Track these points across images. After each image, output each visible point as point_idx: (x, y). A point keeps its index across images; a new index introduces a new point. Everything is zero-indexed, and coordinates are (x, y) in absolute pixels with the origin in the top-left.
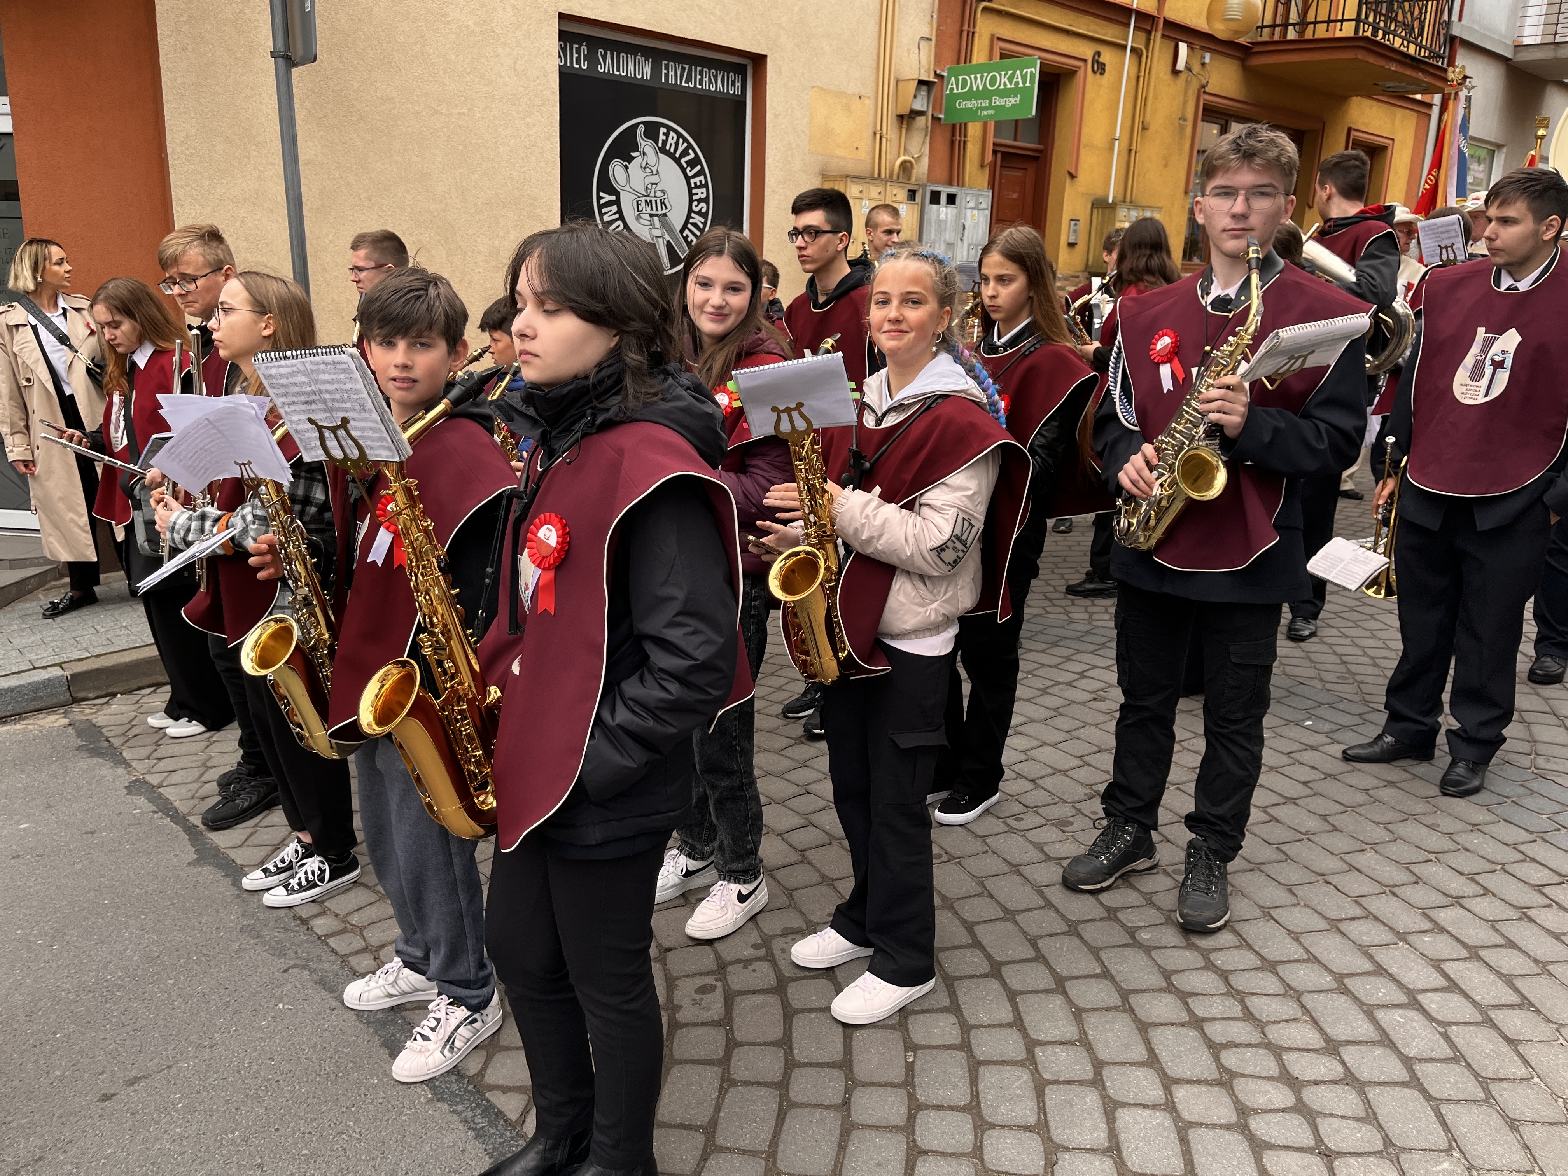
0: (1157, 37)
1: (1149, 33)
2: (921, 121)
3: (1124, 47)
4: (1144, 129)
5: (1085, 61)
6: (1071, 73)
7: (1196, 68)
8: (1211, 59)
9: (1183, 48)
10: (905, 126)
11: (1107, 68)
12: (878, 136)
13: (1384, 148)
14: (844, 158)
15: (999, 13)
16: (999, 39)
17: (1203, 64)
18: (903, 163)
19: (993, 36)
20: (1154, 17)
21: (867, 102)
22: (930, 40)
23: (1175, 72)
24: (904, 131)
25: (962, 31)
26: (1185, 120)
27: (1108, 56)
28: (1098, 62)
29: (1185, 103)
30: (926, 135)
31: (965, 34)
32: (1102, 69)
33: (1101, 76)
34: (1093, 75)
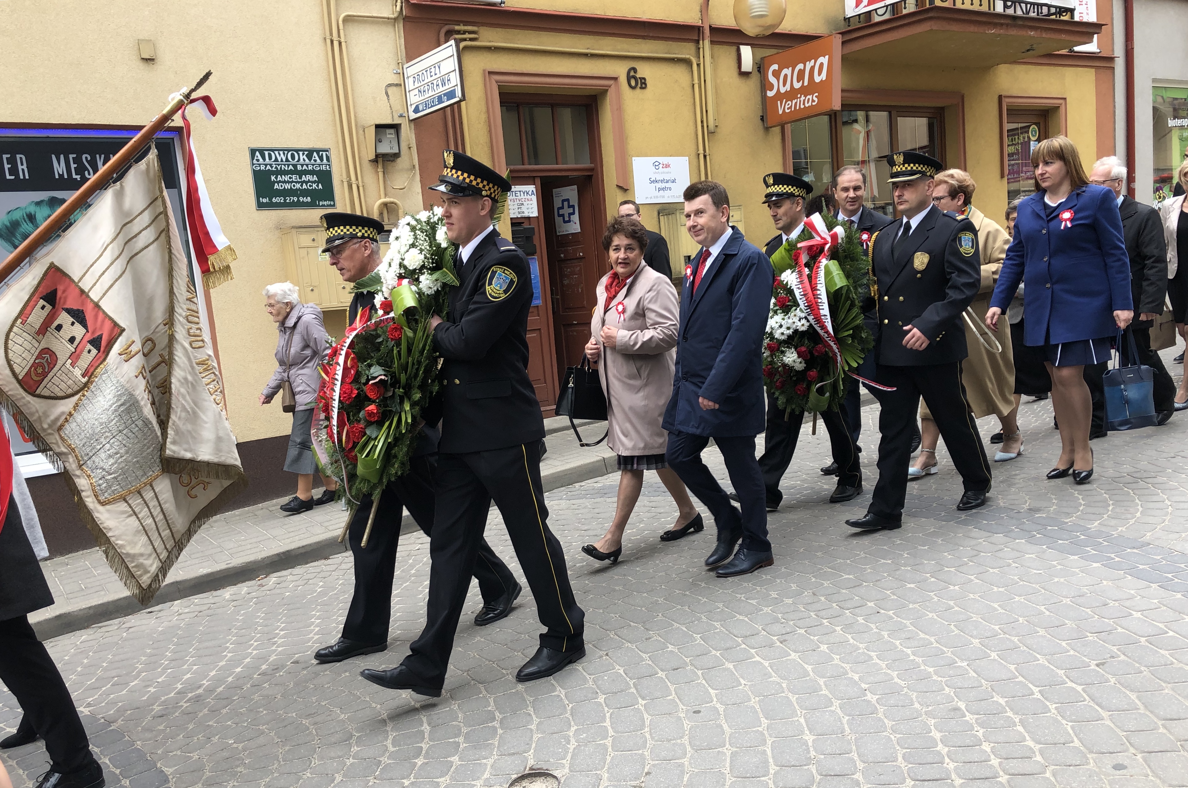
0: (707, 45)
1: (697, 42)
2: (403, 162)
4: (710, 133)
5: (615, 79)
6: (603, 93)
9: (746, 51)
10: (380, 169)
11: (648, 82)
12: (346, 184)
13: (1056, 108)
15: (488, 49)
16: (490, 73)
18: (385, 205)
19: (484, 71)
20: (699, 28)
22: (401, 85)
23: (744, 74)
24: (381, 175)
27: (644, 70)
28: (634, 77)
30: (414, 174)
32: (643, 84)
33: (643, 91)
34: (631, 90)
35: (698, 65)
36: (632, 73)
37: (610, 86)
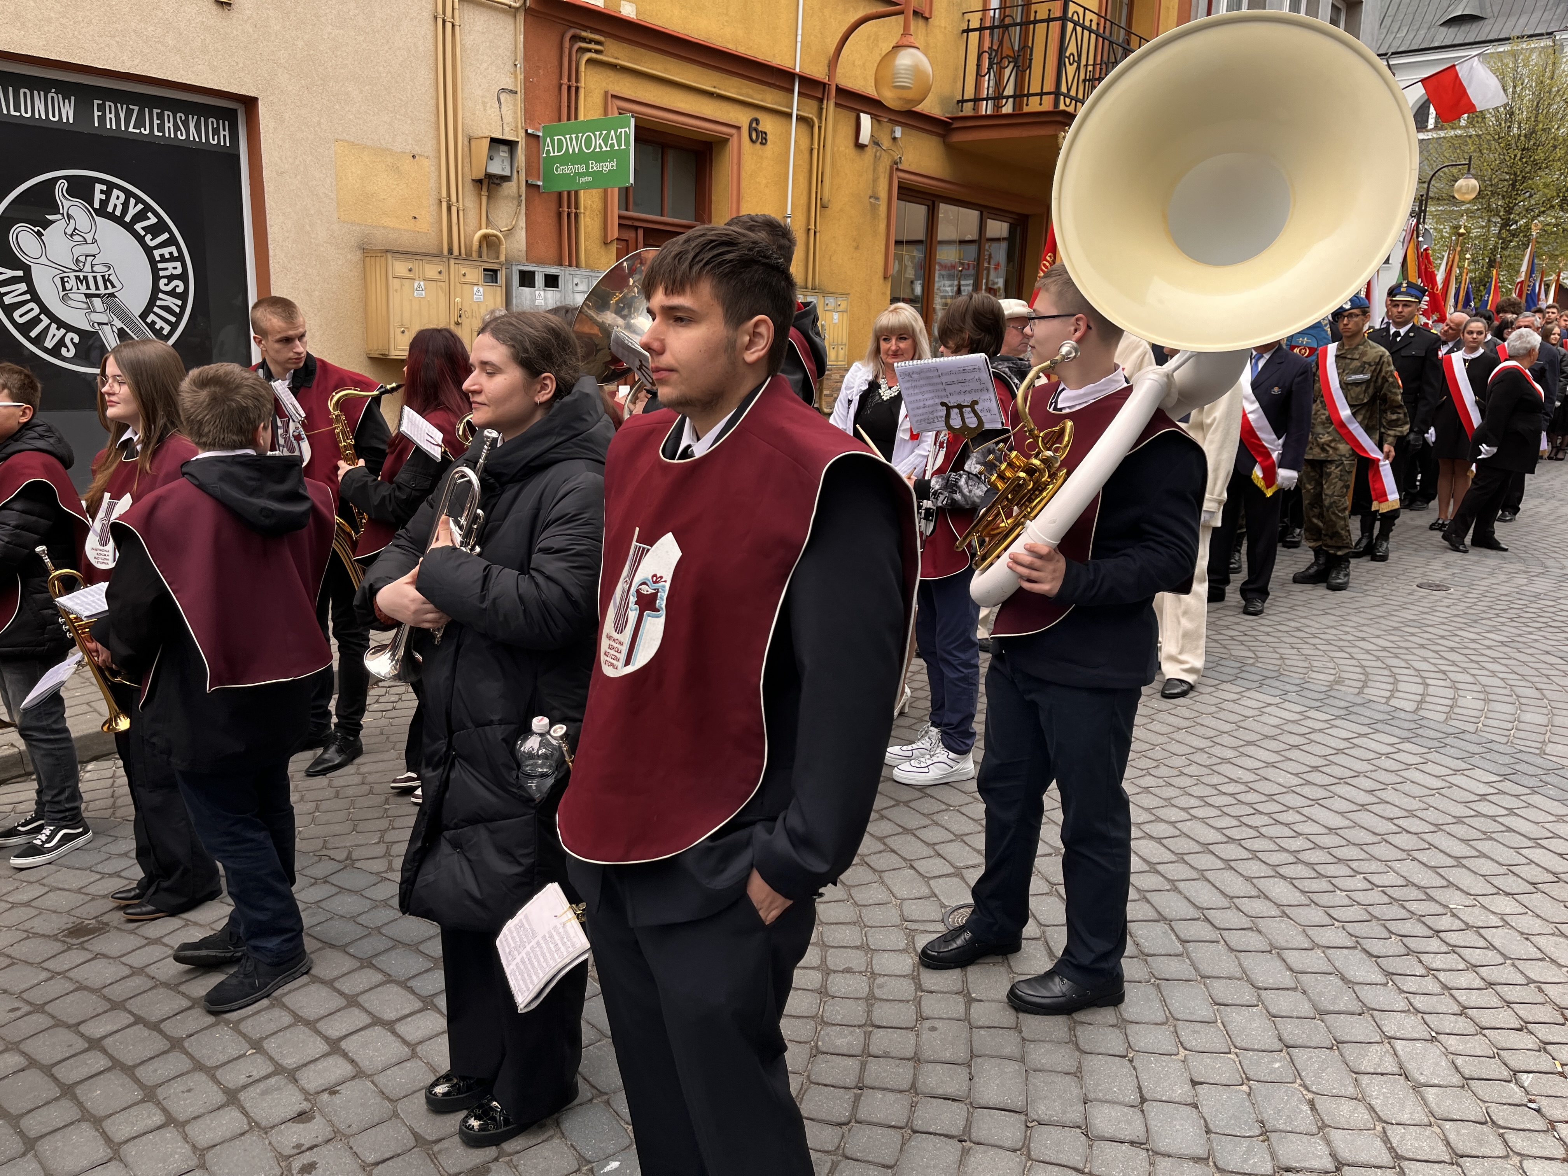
0: (830, 106)
1: (821, 101)
2: (510, 188)
3: (790, 115)
4: (823, 207)
5: (738, 128)
6: (723, 141)
7: (886, 143)
8: (902, 133)
9: (866, 120)
10: (484, 193)
12: (444, 205)
14: (394, 229)
15: (613, 67)
16: (613, 96)
17: (895, 139)
18: (485, 237)
19: (606, 93)
20: (824, 84)
21: (426, 162)
22: (516, 93)
23: (860, 147)
24: (484, 200)
25: (561, 85)
26: (877, 199)
27: (768, 124)
28: (756, 130)
29: (875, 180)
30: (519, 205)
31: (565, 89)
32: (764, 139)
33: (763, 146)
34: (751, 144)
35: (820, 127)
36: (754, 125)
37: (731, 136)
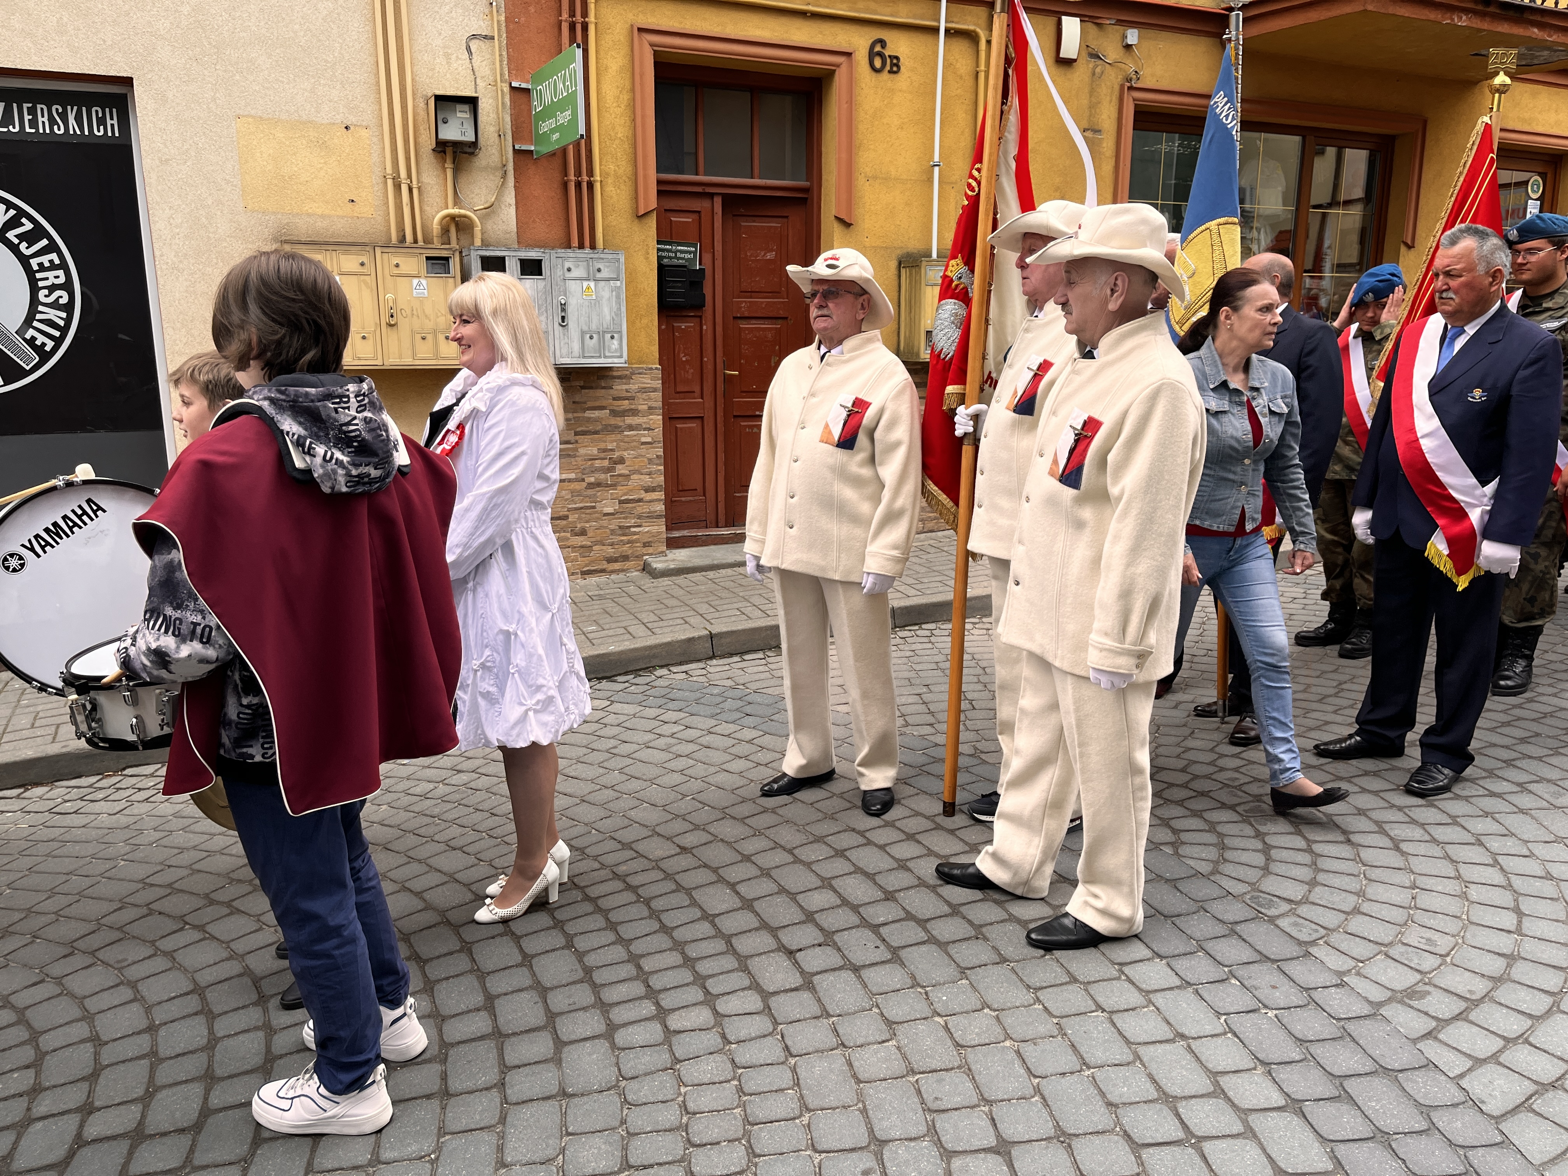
2: (486, 158)
3: (936, 30)
5: (849, 55)
6: (825, 74)
7: (1108, 52)
8: (1140, 37)
9: (1070, 23)
10: (449, 165)
11: (903, 62)
12: (391, 182)
14: (322, 216)
17: (1128, 47)
18: (453, 218)
19: (632, 27)
22: (492, 38)
26: (1097, 131)
27: (900, 45)
28: (880, 54)
29: (1094, 107)
30: (504, 176)
31: (565, 27)
32: (894, 65)
33: (892, 76)
34: (874, 74)
35: (989, 42)
36: (878, 48)
37: (838, 66)
